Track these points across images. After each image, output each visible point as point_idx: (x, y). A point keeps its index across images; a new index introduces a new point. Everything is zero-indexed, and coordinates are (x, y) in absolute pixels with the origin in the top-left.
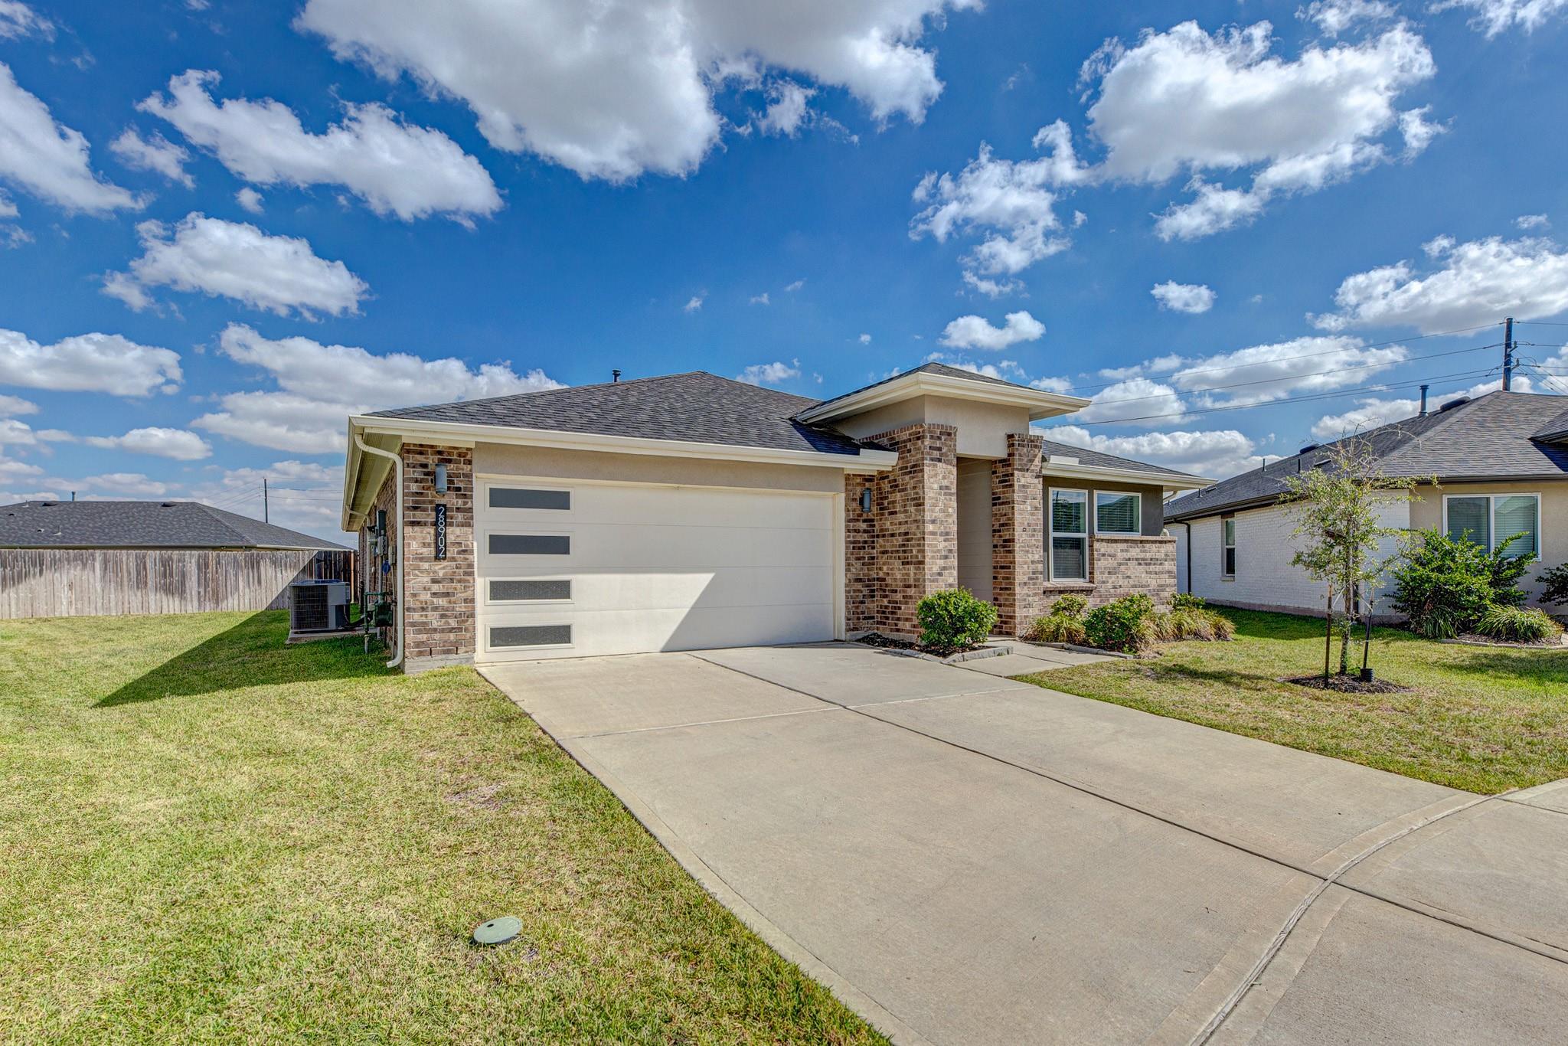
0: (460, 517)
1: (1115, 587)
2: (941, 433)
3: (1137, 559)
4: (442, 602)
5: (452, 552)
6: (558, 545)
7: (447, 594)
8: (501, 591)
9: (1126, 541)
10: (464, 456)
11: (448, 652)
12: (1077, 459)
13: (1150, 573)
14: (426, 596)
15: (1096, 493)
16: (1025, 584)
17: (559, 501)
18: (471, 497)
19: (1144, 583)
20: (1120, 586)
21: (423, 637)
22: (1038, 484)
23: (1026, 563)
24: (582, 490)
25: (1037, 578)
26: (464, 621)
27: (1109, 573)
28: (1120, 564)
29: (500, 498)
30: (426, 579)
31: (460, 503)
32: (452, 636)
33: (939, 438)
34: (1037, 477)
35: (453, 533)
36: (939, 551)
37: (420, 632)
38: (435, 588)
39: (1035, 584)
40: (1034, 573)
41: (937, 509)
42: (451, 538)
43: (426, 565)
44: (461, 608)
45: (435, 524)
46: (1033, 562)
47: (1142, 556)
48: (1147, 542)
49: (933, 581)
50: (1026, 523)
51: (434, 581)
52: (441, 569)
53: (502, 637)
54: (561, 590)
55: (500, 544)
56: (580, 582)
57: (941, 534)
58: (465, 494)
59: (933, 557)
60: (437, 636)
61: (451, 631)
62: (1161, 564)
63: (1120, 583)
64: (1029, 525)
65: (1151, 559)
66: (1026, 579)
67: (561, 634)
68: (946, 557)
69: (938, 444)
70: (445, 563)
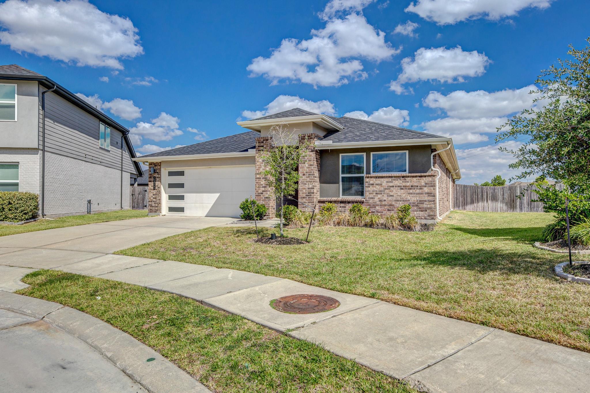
0: (158, 179)
1: (380, 201)
2: (264, 140)
3: (399, 186)
4: (154, 200)
5: (156, 188)
6: (181, 186)
7: (155, 198)
8: (171, 198)
9: (390, 177)
10: (159, 164)
11: (155, 212)
12: (332, 141)
13: (411, 194)
14: (152, 198)
15: (372, 153)
16: (304, 198)
17: (182, 173)
18: (161, 174)
19: (405, 199)
20: (385, 201)
21: (151, 208)
22: (313, 155)
23: (304, 189)
24: (187, 170)
25: (311, 195)
26: (158, 205)
27: (376, 193)
28: (385, 189)
29: (171, 174)
30: (152, 194)
31: (158, 176)
32: (156, 208)
33: (263, 142)
34: (312, 151)
35: (157, 183)
36: (261, 185)
37: (150, 207)
38: (154, 196)
39: (309, 198)
40: (309, 193)
41: (261, 169)
42: (156, 185)
43: (152, 191)
44: (158, 201)
45: (153, 181)
46: (308, 188)
47: (404, 184)
48: (409, 177)
49: (259, 196)
50: (305, 172)
51: (153, 195)
52: (155, 192)
53: (171, 209)
54: (182, 198)
55: (171, 186)
56: (186, 195)
57: (263, 178)
58: (159, 173)
59: (259, 187)
60: (154, 208)
61: (156, 207)
62: (421, 189)
63: (385, 199)
64: (306, 172)
65: (412, 186)
66: (304, 195)
67: (181, 210)
68: (265, 187)
69: (262, 144)
70: (155, 191)
